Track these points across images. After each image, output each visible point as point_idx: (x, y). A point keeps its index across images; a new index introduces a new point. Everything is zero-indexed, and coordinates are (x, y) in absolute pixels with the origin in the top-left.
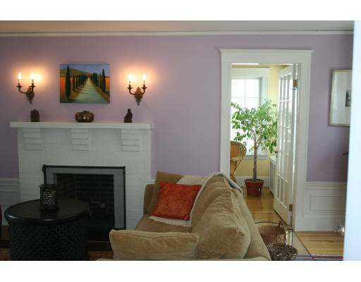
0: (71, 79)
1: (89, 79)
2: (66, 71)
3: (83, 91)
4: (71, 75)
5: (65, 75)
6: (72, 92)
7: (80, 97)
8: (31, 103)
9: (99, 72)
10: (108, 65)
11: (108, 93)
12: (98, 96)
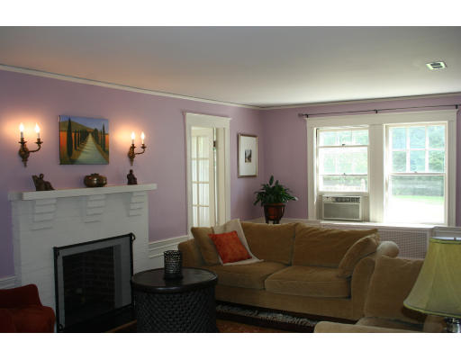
0: (73, 134)
1: (90, 136)
2: (67, 124)
3: (85, 150)
4: (73, 130)
5: (66, 129)
6: (74, 151)
7: (83, 157)
8: (25, 165)
9: (100, 129)
10: (107, 120)
11: (107, 152)
12: (99, 156)
